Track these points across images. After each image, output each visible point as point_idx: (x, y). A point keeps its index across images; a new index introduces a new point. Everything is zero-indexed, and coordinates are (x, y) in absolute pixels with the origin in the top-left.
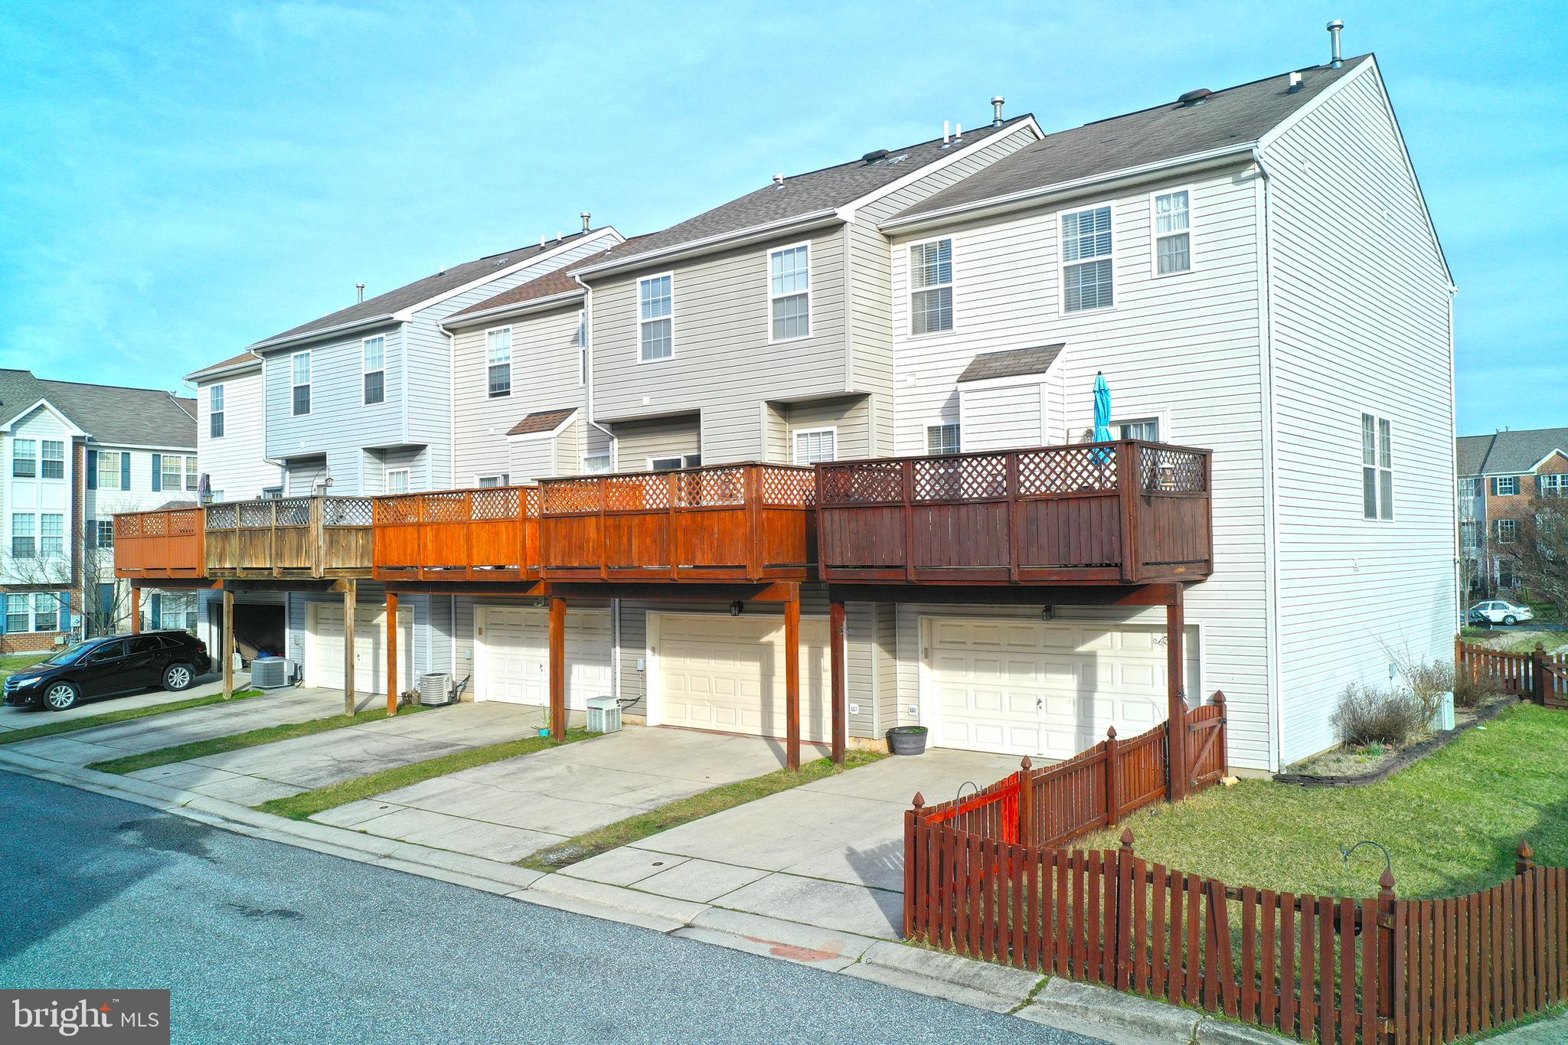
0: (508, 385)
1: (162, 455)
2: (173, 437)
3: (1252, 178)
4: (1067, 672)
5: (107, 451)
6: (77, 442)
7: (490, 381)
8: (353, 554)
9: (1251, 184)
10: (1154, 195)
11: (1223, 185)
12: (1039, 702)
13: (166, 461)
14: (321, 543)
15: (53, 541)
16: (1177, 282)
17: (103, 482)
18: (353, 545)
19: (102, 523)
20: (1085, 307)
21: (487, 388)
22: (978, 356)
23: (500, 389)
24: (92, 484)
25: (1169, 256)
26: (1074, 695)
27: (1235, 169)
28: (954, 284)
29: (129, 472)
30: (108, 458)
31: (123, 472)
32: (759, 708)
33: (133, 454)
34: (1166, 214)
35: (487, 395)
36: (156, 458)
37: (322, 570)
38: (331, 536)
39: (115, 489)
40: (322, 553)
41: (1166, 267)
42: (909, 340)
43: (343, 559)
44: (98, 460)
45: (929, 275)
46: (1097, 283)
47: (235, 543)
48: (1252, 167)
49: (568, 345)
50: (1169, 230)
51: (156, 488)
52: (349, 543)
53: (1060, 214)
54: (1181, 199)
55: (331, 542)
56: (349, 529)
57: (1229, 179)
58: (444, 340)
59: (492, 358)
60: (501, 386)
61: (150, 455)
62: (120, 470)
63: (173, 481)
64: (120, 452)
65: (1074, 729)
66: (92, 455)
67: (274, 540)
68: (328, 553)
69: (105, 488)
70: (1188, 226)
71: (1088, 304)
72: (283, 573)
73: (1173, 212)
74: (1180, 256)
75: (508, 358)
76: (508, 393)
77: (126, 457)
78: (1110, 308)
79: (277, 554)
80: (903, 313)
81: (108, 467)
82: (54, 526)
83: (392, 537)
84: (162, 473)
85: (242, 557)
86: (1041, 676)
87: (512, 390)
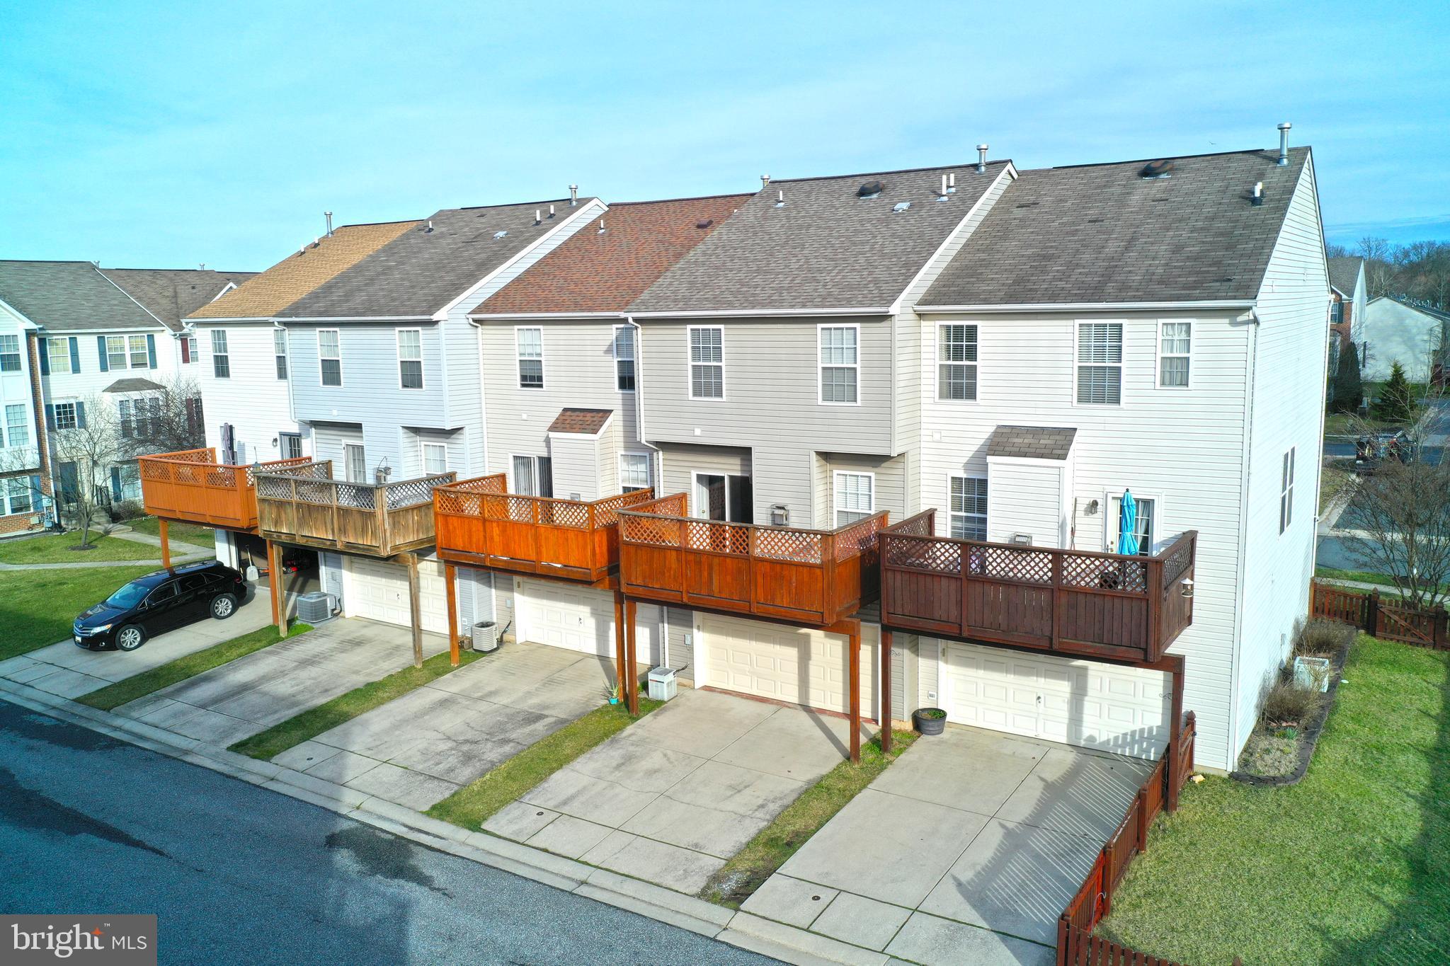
0: (540, 379)
1: (106, 336)
2: (112, 316)
3: (1247, 323)
4: (1063, 679)
5: (55, 337)
6: (30, 334)
7: (521, 372)
8: (411, 530)
9: (1245, 328)
10: (1161, 321)
11: (1222, 324)
12: (1039, 698)
13: (110, 341)
14: (387, 526)
15: (19, 430)
16: (1176, 393)
17: (55, 367)
18: (411, 522)
19: (58, 407)
20: (1095, 402)
21: (518, 378)
22: (999, 427)
23: (531, 379)
24: (45, 371)
25: (1170, 372)
26: (1068, 695)
27: (1234, 313)
28: (979, 363)
29: (78, 356)
30: (57, 344)
31: (72, 356)
32: (796, 682)
33: (79, 338)
34: (1170, 338)
35: (519, 385)
36: (101, 339)
37: (389, 549)
38: (394, 518)
39: (66, 373)
40: (388, 534)
41: (1167, 381)
42: (935, 403)
43: (404, 537)
44: (48, 347)
45: (957, 353)
46: (1107, 384)
47: (292, 513)
48: (1247, 313)
49: (602, 353)
50: (1172, 352)
51: (104, 368)
52: (407, 521)
53: (1078, 322)
54: (1184, 328)
55: (394, 524)
56: (407, 510)
57: (1227, 321)
58: (472, 330)
59: (522, 352)
60: (532, 378)
61: (95, 338)
62: (69, 355)
63: (119, 361)
64: (67, 337)
65: (1066, 721)
66: (42, 342)
67: (335, 516)
68: (393, 534)
69: (57, 373)
70: (1189, 352)
71: (1100, 399)
72: (345, 546)
73: (1176, 338)
74: (1180, 374)
75: (540, 355)
76: (541, 386)
77: (73, 341)
78: (1118, 406)
79: (340, 530)
80: (931, 380)
81: (58, 354)
82: (18, 416)
83: (456, 525)
84: (108, 354)
85: (301, 525)
86: (1042, 680)
87: (544, 383)
